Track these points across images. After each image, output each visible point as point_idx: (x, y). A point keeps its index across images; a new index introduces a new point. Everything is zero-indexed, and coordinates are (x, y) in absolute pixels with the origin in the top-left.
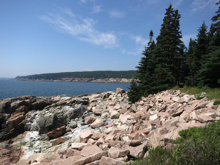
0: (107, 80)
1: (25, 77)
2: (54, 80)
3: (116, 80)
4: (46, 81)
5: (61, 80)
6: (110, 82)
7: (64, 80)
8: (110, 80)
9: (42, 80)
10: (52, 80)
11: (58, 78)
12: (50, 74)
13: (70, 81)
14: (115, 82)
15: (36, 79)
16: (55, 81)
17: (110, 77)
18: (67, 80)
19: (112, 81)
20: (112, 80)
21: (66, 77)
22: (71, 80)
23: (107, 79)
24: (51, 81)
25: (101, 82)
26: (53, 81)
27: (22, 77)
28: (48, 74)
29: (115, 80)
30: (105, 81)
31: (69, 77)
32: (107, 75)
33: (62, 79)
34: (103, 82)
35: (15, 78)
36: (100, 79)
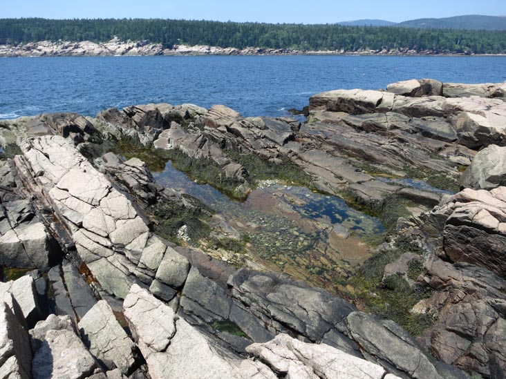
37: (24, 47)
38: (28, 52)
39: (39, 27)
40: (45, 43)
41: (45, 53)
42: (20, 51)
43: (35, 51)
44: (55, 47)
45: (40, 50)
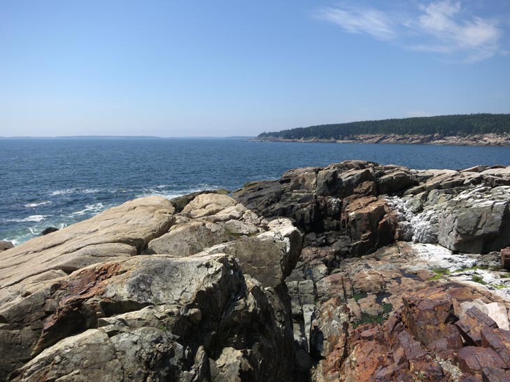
0: (475, 139)
1: (276, 135)
2: (338, 139)
3: (503, 139)
4: (321, 142)
5: (355, 139)
6: (486, 145)
7: (362, 141)
8: (485, 139)
9: (312, 140)
10: (333, 139)
11: (347, 136)
12: (327, 125)
13: (376, 143)
14: (500, 143)
15: (299, 138)
16: (341, 142)
17: (487, 131)
18: (369, 140)
19: (492, 141)
20: (491, 138)
21: (367, 133)
22: (378, 139)
23: (476, 136)
24: (332, 142)
25: (459, 145)
26: (335, 142)
27: (270, 134)
28: (324, 126)
29: (501, 140)
30: (470, 143)
31: (373, 132)
32: (475, 125)
33: (355, 136)
34: (465, 145)
35: (257, 136)
36: (455, 135)
37: (472, 138)
38: (474, 142)
39: (487, 121)
40: (491, 135)
41: (490, 143)
42: (467, 142)
43: (480, 141)
44: (499, 138)
45: (485, 141)
